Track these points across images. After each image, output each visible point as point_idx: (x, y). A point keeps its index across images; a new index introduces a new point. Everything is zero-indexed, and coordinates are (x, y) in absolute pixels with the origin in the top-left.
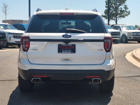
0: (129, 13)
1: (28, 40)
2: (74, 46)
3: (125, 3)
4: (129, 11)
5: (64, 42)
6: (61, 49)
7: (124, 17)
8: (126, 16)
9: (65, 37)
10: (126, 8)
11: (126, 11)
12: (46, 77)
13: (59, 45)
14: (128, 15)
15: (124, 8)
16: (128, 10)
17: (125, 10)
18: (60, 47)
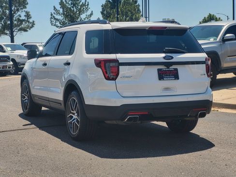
0: (33, 24)
1: (117, 64)
2: (176, 70)
3: (26, 8)
4: (33, 21)
5: (165, 66)
6: (162, 75)
7: (26, 31)
8: (28, 30)
9: (167, 59)
10: (28, 15)
11: (29, 22)
12: (147, 113)
13: (159, 70)
14: (31, 27)
15: (25, 16)
16: (31, 20)
17: (26, 19)
18: (160, 72)
